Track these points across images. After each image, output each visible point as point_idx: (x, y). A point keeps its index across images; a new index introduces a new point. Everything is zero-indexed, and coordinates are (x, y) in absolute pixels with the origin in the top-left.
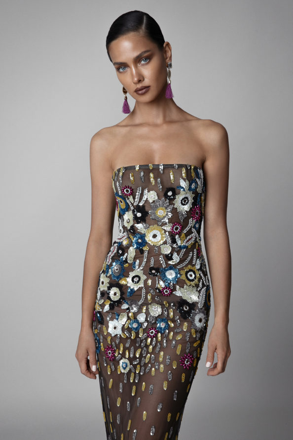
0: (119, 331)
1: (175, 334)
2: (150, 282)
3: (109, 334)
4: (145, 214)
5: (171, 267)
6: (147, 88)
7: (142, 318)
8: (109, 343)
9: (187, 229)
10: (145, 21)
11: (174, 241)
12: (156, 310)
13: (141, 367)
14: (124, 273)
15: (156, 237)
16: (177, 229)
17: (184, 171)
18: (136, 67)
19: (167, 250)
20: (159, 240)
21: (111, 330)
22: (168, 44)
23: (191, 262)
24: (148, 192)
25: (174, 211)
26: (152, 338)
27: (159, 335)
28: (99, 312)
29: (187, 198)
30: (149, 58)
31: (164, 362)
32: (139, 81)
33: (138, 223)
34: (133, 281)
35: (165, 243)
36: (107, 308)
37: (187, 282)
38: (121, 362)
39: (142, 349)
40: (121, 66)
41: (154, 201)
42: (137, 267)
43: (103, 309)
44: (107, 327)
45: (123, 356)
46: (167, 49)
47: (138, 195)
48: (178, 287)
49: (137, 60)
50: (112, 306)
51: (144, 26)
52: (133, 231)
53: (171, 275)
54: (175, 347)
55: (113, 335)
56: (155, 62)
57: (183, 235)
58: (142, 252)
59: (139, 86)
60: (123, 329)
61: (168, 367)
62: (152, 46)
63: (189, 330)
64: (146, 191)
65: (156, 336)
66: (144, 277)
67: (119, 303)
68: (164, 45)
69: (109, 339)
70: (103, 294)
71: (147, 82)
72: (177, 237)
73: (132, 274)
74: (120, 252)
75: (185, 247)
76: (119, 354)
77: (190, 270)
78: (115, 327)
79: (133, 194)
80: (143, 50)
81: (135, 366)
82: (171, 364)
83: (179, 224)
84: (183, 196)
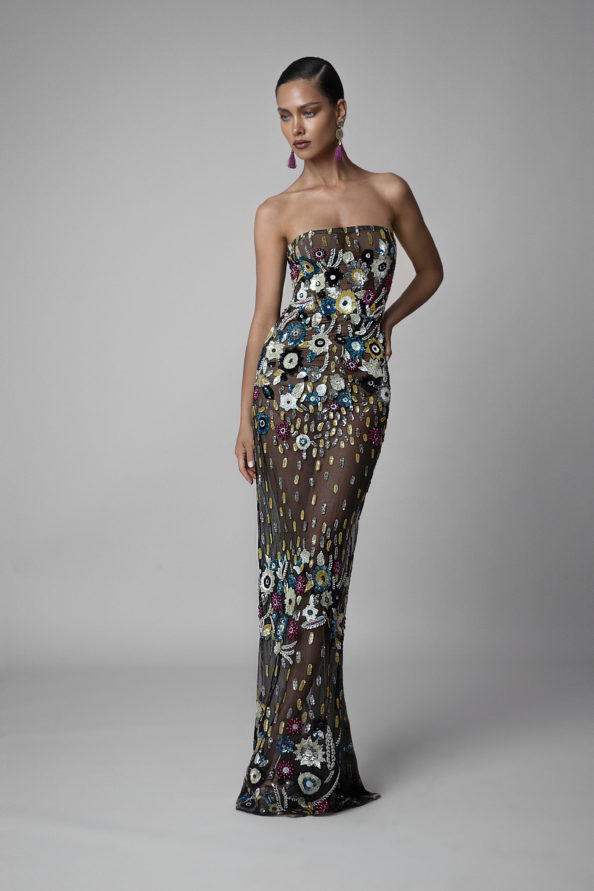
0: (293, 405)
1: (362, 408)
2: (335, 348)
3: (281, 409)
4: (339, 276)
5: (359, 338)
6: (307, 142)
7: (322, 389)
8: (282, 419)
9: (379, 299)
10: (322, 70)
11: (364, 311)
12: (339, 384)
13: (325, 441)
14: (306, 337)
15: (347, 305)
16: (369, 297)
17: (382, 233)
18: (299, 117)
19: (356, 320)
20: (349, 308)
21: (283, 404)
22: (344, 103)
23: (374, 336)
24: (343, 252)
25: (370, 276)
26: (334, 412)
27: (343, 409)
28: (268, 387)
29: (385, 264)
30: (315, 112)
31: (354, 435)
32: (299, 133)
33: (331, 286)
34: (316, 344)
35: (355, 312)
36: (277, 380)
37: (373, 355)
38: (298, 438)
39: (325, 422)
40: (285, 114)
41: (349, 263)
42: (322, 331)
43: (272, 382)
44: (279, 402)
45: (301, 431)
46: (341, 107)
47: (332, 258)
48: (363, 361)
49: (302, 110)
50: (284, 377)
51: (318, 76)
52: (322, 295)
53: (357, 347)
54: (364, 420)
55: (287, 410)
56: (321, 117)
57: (374, 305)
58: (329, 319)
59: (299, 138)
60: (298, 403)
61: (359, 440)
62: (322, 99)
63: (376, 403)
64: (341, 252)
65: (339, 410)
66: (329, 343)
67: (294, 371)
68: (339, 102)
69: (282, 415)
70: (272, 364)
71: (307, 136)
72: (367, 306)
73: (315, 337)
74: (301, 316)
75: (373, 319)
76: (295, 429)
77: (374, 344)
78: (289, 401)
79: (326, 257)
80: (310, 101)
81: (317, 441)
82: (361, 437)
83: (373, 290)
84: (382, 262)
